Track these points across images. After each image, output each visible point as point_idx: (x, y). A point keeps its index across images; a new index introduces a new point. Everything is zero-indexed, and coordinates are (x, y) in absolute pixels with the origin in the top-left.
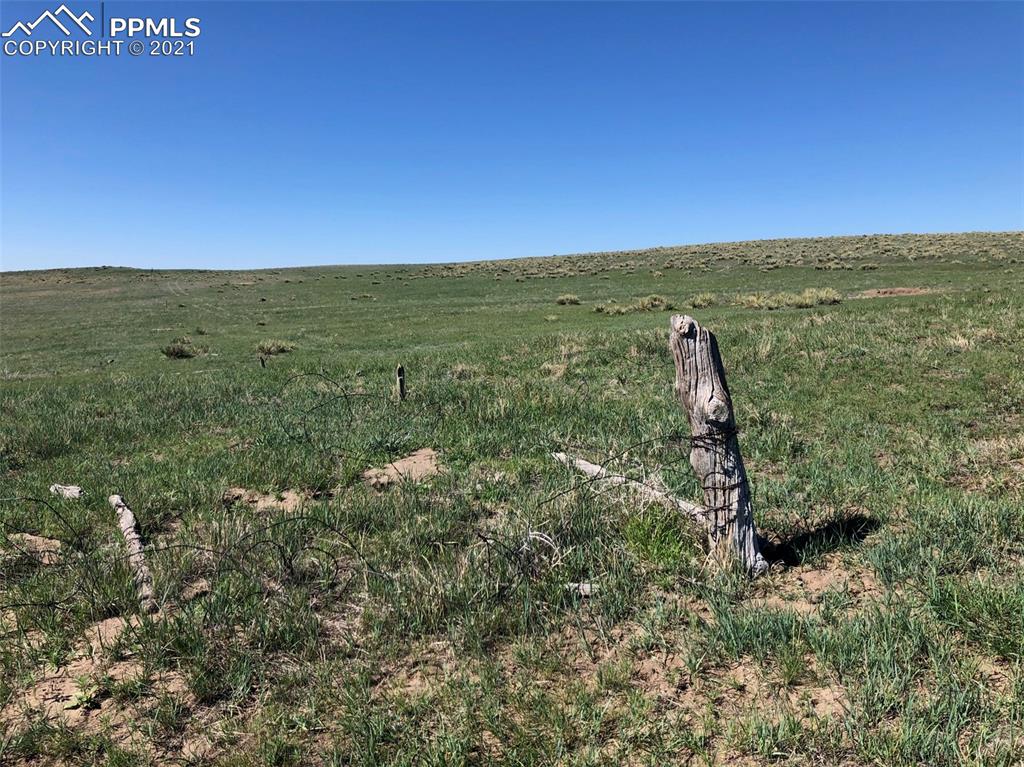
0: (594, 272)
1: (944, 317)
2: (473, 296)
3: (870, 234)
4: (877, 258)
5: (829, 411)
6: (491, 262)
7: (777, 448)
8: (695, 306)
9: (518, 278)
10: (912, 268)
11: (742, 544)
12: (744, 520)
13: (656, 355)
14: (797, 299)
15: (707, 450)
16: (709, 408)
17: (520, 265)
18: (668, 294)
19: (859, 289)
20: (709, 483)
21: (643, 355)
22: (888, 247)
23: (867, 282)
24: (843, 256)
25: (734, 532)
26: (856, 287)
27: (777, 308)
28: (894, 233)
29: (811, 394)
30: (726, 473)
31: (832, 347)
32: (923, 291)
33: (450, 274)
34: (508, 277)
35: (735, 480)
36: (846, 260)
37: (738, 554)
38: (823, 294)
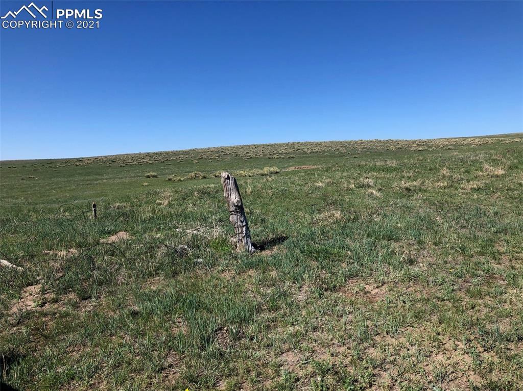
0: (162, 161)
1: (316, 176)
2: (96, 175)
3: (291, 142)
4: (294, 153)
5: (274, 209)
6: (104, 157)
7: (256, 221)
8: (216, 176)
9: (121, 165)
10: (309, 157)
11: (247, 244)
12: (248, 236)
13: (206, 195)
14: (261, 172)
15: (235, 215)
16: (235, 201)
17: (122, 158)
18: (202, 172)
19: (287, 167)
20: (236, 226)
21: (200, 195)
22: (299, 148)
23: (291, 164)
24: (280, 152)
25: (245, 240)
26: (286, 166)
27: (253, 176)
28: (301, 142)
29: (267, 204)
30: (241, 222)
31: (275, 188)
32: (313, 167)
33: (81, 164)
34: (116, 164)
35: (244, 224)
36: (281, 154)
37: (246, 247)
38: (272, 169)
